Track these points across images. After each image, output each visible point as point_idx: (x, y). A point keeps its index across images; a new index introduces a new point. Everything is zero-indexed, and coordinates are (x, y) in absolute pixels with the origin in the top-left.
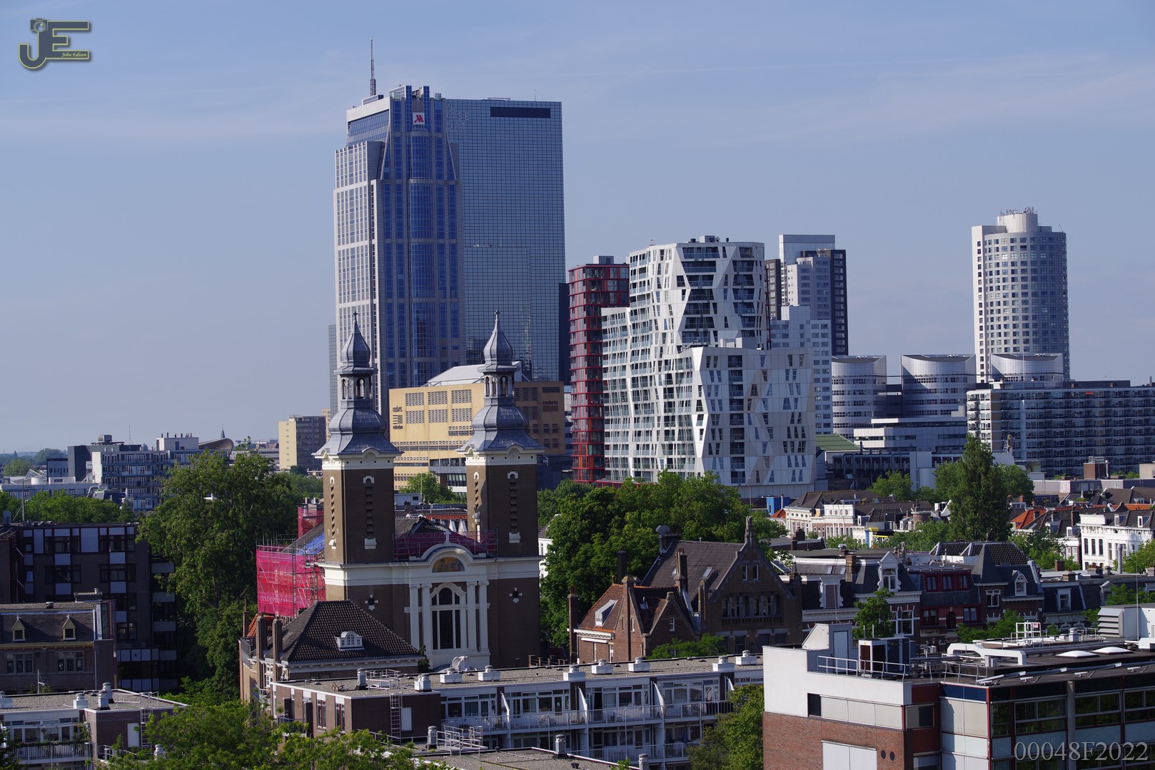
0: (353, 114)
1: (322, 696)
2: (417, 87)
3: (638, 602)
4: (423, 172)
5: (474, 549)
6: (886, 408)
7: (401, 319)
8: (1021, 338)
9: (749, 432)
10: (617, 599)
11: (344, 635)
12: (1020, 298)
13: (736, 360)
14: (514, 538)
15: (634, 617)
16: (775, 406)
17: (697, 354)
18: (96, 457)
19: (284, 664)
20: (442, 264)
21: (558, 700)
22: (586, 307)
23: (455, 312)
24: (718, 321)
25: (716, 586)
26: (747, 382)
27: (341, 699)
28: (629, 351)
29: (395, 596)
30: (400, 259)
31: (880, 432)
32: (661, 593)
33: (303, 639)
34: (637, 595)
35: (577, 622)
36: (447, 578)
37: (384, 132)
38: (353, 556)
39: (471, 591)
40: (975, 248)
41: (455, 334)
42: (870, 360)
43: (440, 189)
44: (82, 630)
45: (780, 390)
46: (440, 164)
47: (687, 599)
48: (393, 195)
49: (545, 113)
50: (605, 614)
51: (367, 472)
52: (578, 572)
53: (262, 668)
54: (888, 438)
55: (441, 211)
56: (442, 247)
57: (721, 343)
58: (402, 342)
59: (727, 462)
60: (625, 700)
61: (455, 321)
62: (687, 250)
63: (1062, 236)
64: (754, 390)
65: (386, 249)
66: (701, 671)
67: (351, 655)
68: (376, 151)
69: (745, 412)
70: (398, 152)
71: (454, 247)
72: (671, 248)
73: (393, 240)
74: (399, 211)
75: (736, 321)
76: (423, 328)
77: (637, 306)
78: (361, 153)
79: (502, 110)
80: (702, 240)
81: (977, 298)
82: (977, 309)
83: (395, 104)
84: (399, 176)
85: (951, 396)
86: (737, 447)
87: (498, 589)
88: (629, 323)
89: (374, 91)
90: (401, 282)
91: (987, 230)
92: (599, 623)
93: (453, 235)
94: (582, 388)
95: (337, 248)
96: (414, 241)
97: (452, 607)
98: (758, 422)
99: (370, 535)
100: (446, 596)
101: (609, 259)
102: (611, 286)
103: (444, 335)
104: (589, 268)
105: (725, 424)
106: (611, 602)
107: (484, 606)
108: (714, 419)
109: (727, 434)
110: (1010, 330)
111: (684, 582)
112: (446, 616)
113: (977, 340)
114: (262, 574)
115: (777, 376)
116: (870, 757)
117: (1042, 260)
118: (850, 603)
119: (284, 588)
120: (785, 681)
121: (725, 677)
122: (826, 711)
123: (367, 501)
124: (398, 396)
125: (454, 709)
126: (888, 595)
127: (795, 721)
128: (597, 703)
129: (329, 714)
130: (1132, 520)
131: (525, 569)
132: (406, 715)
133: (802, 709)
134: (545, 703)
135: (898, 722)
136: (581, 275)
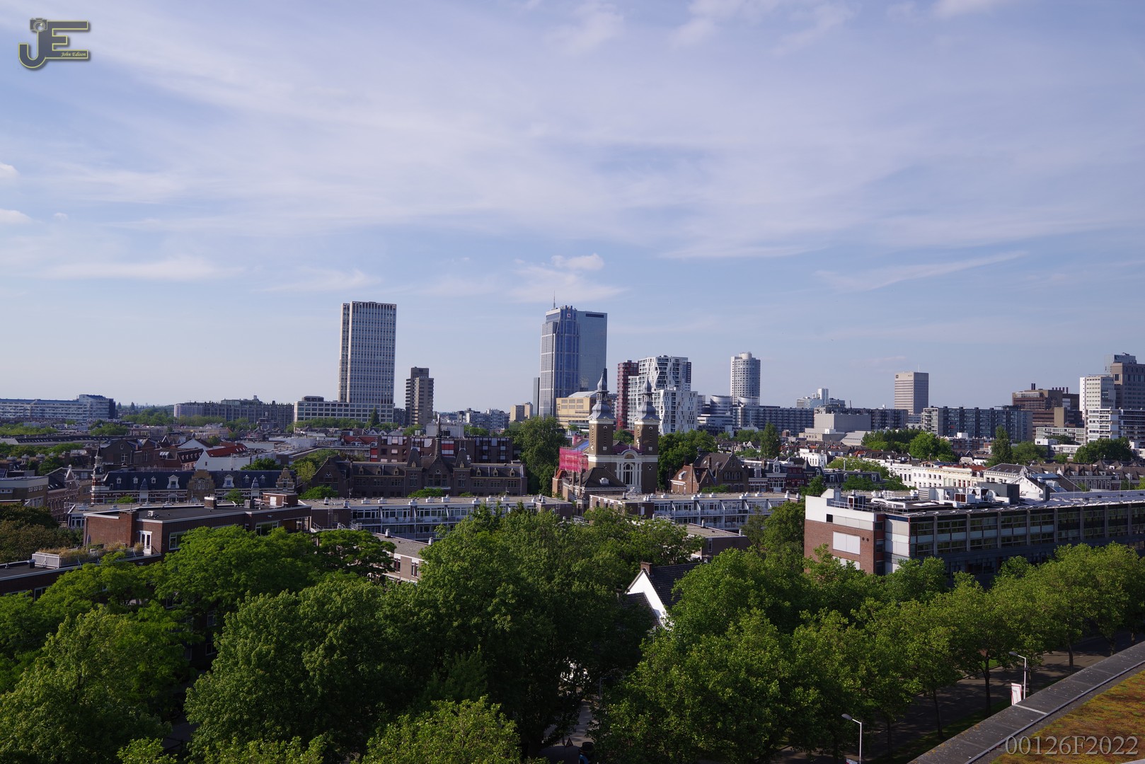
0: (548, 313)
1: (612, 501)
2: (569, 306)
3: (696, 472)
4: (569, 332)
5: (638, 452)
6: (706, 411)
7: (561, 377)
8: (745, 392)
9: (677, 417)
10: (688, 470)
11: (603, 479)
12: (745, 380)
13: (674, 394)
14: (650, 449)
15: (694, 478)
16: (685, 409)
17: (662, 392)
18: (468, 415)
19: (583, 488)
20: (574, 360)
21: (690, 506)
22: (623, 376)
23: (577, 375)
24: (668, 382)
25: (722, 468)
26: (677, 401)
27: (619, 503)
28: (637, 390)
29: (612, 466)
30: (561, 357)
31: (705, 418)
32: (704, 470)
33: (589, 480)
34: (696, 470)
35: (672, 478)
36: (629, 461)
37: (558, 319)
38: (599, 452)
39: (636, 465)
40: (732, 363)
41: (577, 382)
42: (701, 396)
43: (574, 338)
44: (517, 473)
45: (687, 404)
46: (574, 330)
47: (711, 472)
48: (560, 339)
49: (602, 316)
50: (683, 476)
51: (605, 425)
52: (664, 460)
53: (574, 489)
54: (707, 420)
55: (574, 344)
56: (574, 355)
57: (668, 389)
58: (561, 383)
59: (670, 425)
60: (711, 507)
61: (577, 378)
62: (659, 359)
63: (760, 361)
64: (679, 404)
65: (557, 355)
66: (735, 498)
67: (604, 486)
68: (555, 325)
69: (676, 410)
70: (562, 326)
71: (577, 355)
72: (655, 358)
73: (559, 353)
74: (562, 344)
75: (673, 382)
76: (568, 380)
77: (641, 376)
78: (551, 325)
79: (589, 315)
80: (662, 356)
81: (732, 379)
82: (732, 382)
83: (562, 311)
84: (562, 333)
85: (725, 408)
86: (673, 421)
87: (645, 465)
88: (638, 381)
89: (554, 307)
90: (561, 365)
91: (736, 358)
92: (680, 478)
93: (578, 352)
94: (621, 401)
95: (542, 354)
96: (566, 353)
97: (630, 471)
98: (680, 414)
99: (605, 445)
100: (628, 467)
101: (631, 361)
102: (631, 370)
103: (573, 382)
104: (625, 364)
105: (669, 413)
106: (684, 472)
107: (640, 470)
108: (666, 412)
109: (670, 417)
110: (742, 389)
111: (710, 466)
112: (628, 473)
113: (731, 391)
114: (561, 456)
115: (686, 400)
116: (857, 540)
117: (753, 368)
118: (764, 476)
119: (570, 461)
120: (816, 508)
121: (744, 501)
122: (835, 521)
123: (604, 434)
124: (559, 400)
125: (657, 508)
126: (776, 474)
127: (820, 523)
128: (703, 508)
129: (616, 508)
130: (818, 451)
131: (654, 459)
132: (643, 509)
133: (824, 520)
134: (686, 507)
135: (871, 527)
136: (622, 366)
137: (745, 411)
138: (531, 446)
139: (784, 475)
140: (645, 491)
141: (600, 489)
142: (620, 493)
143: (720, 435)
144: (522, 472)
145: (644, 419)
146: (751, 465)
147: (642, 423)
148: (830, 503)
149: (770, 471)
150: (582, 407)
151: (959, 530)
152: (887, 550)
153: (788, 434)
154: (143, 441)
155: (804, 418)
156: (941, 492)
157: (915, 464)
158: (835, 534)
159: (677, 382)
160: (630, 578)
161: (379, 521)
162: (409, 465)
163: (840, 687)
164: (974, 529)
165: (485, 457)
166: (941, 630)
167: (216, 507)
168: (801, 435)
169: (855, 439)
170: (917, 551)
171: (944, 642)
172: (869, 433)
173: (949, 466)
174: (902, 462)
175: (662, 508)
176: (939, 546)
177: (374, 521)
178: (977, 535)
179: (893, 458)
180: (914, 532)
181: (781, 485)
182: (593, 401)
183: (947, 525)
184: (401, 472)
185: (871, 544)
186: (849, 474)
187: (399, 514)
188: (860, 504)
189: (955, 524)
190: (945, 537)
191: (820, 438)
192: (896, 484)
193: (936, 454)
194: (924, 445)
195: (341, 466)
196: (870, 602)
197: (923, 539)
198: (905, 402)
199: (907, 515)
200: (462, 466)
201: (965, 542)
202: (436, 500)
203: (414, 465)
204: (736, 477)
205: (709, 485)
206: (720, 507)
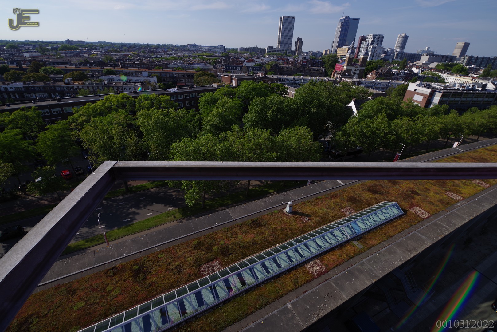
0: (341, 19)
1: (348, 80)
2: (348, 16)
4: (346, 25)
5: (359, 66)
6: (384, 54)
7: (340, 41)
11: (347, 73)
12: (401, 43)
13: (375, 47)
15: (375, 75)
16: (378, 52)
17: (372, 46)
19: (341, 76)
20: (346, 35)
22: (360, 41)
23: (346, 40)
24: (374, 43)
25: (385, 72)
26: (376, 50)
27: (350, 81)
28: (364, 45)
32: (379, 72)
33: (343, 74)
34: (376, 72)
35: (368, 74)
36: (356, 68)
37: (343, 21)
38: (348, 65)
39: (358, 70)
40: (398, 37)
41: (345, 43)
42: (384, 48)
43: (347, 27)
44: (322, 71)
45: (379, 51)
46: (348, 25)
47: (381, 73)
48: (343, 28)
49: (358, 19)
51: (351, 57)
52: (366, 69)
53: (338, 76)
54: (384, 57)
55: (347, 30)
56: (346, 33)
57: (374, 45)
58: (340, 43)
59: (371, 58)
60: (378, 84)
63: (408, 36)
65: (341, 33)
66: (386, 82)
67: (347, 76)
68: (342, 23)
70: (344, 23)
72: (372, 35)
74: (343, 30)
75: (376, 43)
76: (343, 42)
77: (366, 41)
78: (340, 23)
79: (354, 19)
80: (375, 34)
82: (396, 44)
83: (345, 18)
84: (344, 26)
85: (391, 53)
86: (373, 56)
87: (360, 70)
88: (365, 43)
89: (343, 16)
90: (341, 37)
91: (400, 35)
92: (370, 75)
94: (358, 49)
95: (336, 33)
96: (343, 33)
98: (376, 54)
99: (350, 63)
100: (355, 70)
101: (364, 36)
102: (363, 39)
104: (362, 37)
105: (372, 54)
106: (372, 73)
107: (359, 72)
110: (399, 46)
111: (381, 71)
112: (355, 72)
113: (395, 47)
114: (336, 66)
115: (379, 49)
116: (422, 97)
117: (406, 38)
118: (398, 75)
119: (338, 68)
120: (412, 87)
121: (389, 83)
122: (417, 91)
123: (350, 59)
124: (338, 49)
125: (361, 83)
126: (402, 75)
127: (412, 91)
128: (375, 84)
129: (349, 82)
130: (419, 69)
131: (364, 68)
132: (357, 83)
133: (413, 90)
134: (370, 84)
135: (428, 94)
136: (361, 37)
137: (398, 54)
138: (328, 62)
139: (405, 76)
140: (359, 78)
141: (345, 77)
142: (351, 78)
143: (387, 62)
144: (324, 70)
145: (364, 55)
146: (394, 71)
147: (363, 57)
148: (417, 85)
149: (400, 74)
150: (345, 51)
151: (458, 97)
152: (431, 101)
153: (410, 62)
154: (232, 58)
155: (418, 57)
156: (457, 85)
157: (452, 75)
158: (415, 95)
159: (378, 43)
160: (349, 102)
161: (285, 82)
162: (294, 67)
163: (402, 136)
164: (464, 97)
165: (314, 66)
166: (439, 125)
167: (248, 75)
168: (415, 63)
169: (433, 65)
170: (441, 102)
171: (439, 129)
172: (439, 63)
173: (464, 76)
174: (447, 74)
175: (363, 83)
176: (449, 101)
177: (284, 82)
178: (464, 99)
179: (445, 72)
180: (442, 96)
181: (402, 79)
182: (349, 49)
183: (455, 95)
184: (292, 69)
185: (426, 99)
186: (427, 77)
187: (290, 80)
188: (428, 86)
189: (458, 95)
190: (453, 99)
191: (421, 64)
192: (442, 81)
193: (461, 72)
194: (457, 69)
195: (277, 66)
196: (420, 115)
197: (445, 99)
198: (456, 53)
199: (442, 91)
200: (308, 68)
201: (459, 101)
202: (300, 77)
203: (295, 67)
204: (389, 75)
205: (379, 77)
206: (381, 84)
